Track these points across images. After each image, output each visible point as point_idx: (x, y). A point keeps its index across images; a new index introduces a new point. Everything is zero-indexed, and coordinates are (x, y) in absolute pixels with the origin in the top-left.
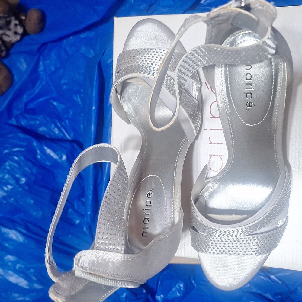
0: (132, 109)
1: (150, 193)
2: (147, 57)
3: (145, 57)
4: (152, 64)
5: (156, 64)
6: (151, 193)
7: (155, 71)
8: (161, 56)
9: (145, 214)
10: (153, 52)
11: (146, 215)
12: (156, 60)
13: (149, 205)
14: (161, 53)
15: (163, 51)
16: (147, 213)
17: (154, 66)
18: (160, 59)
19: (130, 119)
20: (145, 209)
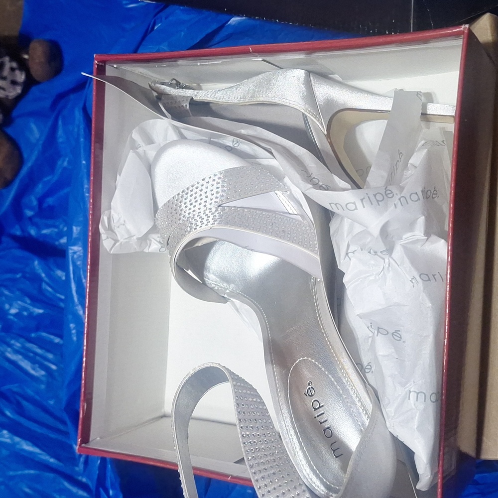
0: (218, 279)
1: (309, 388)
2: (193, 201)
3: (190, 201)
4: (205, 206)
5: (211, 202)
6: (311, 387)
7: (214, 213)
8: (210, 188)
9: (321, 423)
10: (197, 188)
11: (324, 424)
12: (207, 197)
13: (318, 406)
14: (208, 182)
15: (208, 178)
16: (322, 421)
17: (208, 206)
18: (212, 192)
19: (223, 295)
20: (316, 416)
